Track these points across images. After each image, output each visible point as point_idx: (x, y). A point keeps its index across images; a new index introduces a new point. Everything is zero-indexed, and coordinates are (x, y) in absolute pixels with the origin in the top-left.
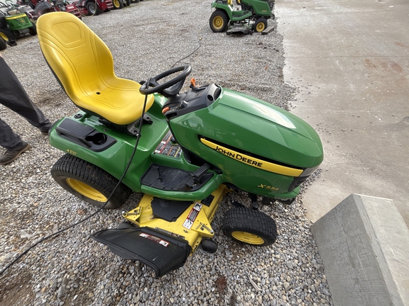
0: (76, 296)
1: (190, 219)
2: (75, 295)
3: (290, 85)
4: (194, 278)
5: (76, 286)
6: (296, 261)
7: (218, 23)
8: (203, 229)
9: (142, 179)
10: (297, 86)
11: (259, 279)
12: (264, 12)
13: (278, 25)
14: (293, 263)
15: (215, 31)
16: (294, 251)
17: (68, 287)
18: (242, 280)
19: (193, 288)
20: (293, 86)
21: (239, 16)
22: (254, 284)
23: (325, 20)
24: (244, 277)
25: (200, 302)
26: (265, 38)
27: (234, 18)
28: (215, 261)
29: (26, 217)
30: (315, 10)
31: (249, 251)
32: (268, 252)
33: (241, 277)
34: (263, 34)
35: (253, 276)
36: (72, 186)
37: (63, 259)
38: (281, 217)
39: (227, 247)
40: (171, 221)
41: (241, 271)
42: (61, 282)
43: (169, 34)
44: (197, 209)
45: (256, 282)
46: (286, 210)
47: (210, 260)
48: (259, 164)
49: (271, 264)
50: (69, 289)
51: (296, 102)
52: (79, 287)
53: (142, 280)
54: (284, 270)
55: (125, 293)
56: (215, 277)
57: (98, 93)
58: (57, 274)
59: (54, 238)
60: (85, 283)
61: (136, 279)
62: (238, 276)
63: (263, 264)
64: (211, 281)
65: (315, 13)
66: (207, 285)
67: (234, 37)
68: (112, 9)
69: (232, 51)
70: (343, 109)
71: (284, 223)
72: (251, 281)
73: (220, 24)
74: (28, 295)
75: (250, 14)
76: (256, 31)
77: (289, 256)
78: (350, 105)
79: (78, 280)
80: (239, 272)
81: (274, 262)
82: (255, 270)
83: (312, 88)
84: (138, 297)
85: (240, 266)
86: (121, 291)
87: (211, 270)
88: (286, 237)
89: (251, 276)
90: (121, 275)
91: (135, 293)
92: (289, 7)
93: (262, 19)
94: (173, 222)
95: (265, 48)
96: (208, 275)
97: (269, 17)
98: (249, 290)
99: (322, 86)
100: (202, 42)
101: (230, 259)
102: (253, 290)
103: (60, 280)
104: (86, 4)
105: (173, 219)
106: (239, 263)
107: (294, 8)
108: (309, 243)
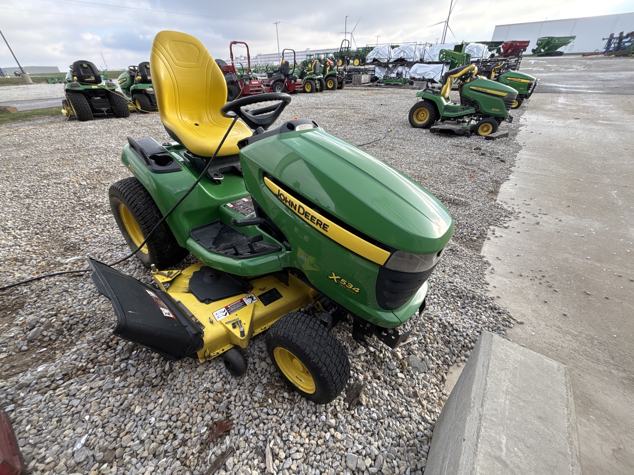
0: (45, 349)
1: (229, 310)
2: (44, 347)
3: (505, 207)
4: (186, 399)
5: (53, 337)
6: (369, 461)
7: (421, 116)
8: (234, 327)
9: (193, 230)
10: (517, 211)
11: (282, 455)
12: (495, 111)
13: (520, 133)
14: (360, 461)
15: (414, 125)
16: (376, 444)
17: (45, 333)
18: (254, 440)
19: (175, 410)
20: (510, 209)
21: (454, 112)
22: (269, 457)
23: (612, 137)
24: (261, 437)
25: (171, 436)
26: (490, 143)
27: (446, 114)
28: (234, 393)
29: (72, 248)
30: (596, 124)
31: (292, 401)
32: (323, 418)
33: (255, 434)
34: (488, 138)
35: (275, 444)
36: (125, 221)
37: (65, 300)
38: (385, 381)
39: (265, 381)
40: (202, 301)
41: (261, 425)
42: (42, 323)
43: (350, 121)
44: (248, 301)
45: (275, 456)
46: (400, 375)
47: (228, 387)
48: (325, 227)
49: (320, 442)
50: (44, 336)
51: (506, 231)
52: (55, 340)
53: (123, 365)
54: (336, 464)
55: (92, 370)
56: (218, 417)
57: (197, 125)
58: (46, 312)
59: (75, 276)
60: (64, 340)
61: (117, 360)
62: (252, 431)
63: (304, 434)
64: (208, 417)
65: (594, 127)
66: (199, 418)
67: (440, 136)
68: (301, 92)
69: (428, 150)
70: (599, 261)
71: (386, 393)
72: (268, 450)
73: (424, 117)
74: (6, 324)
75: (472, 110)
76: (477, 134)
77: (360, 447)
78: (619, 259)
79: (60, 332)
80: (257, 426)
81: (326, 442)
82: (285, 434)
83: (545, 218)
84: (101, 383)
85: (264, 416)
86: (90, 365)
87: (219, 402)
88: (375, 415)
89: (272, 442)
90: (104, 346)
91: (102, 376)
92: (549, 115)
93: (491, 119)
94: (204, 304)
95: (483, 154)
96: (208, 406)
97: (503, 119)
98: (256, 462)
99: (569, 219)
100: (391, 134)
101: (256, 399)
102: (262, 465)
103: (43, 320)
104: (274, 83)
105: (206, 300)
106: (265, 410)
107: (558, 117)
108: (414, 445)
